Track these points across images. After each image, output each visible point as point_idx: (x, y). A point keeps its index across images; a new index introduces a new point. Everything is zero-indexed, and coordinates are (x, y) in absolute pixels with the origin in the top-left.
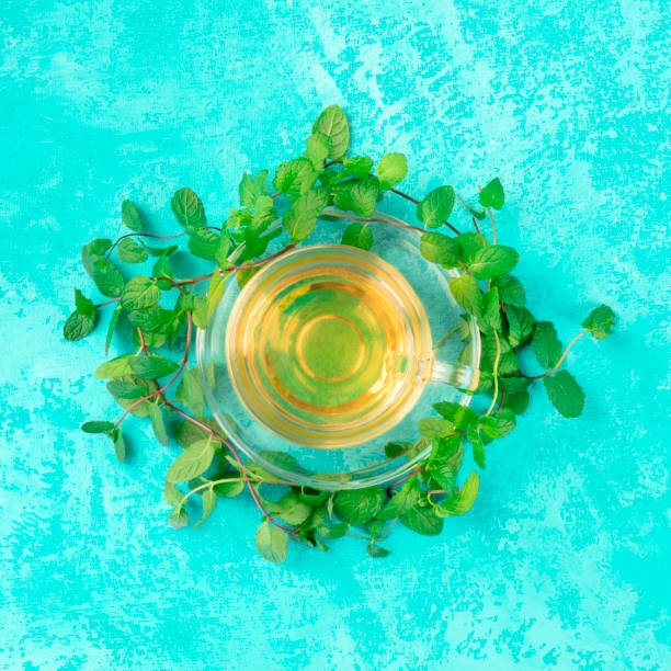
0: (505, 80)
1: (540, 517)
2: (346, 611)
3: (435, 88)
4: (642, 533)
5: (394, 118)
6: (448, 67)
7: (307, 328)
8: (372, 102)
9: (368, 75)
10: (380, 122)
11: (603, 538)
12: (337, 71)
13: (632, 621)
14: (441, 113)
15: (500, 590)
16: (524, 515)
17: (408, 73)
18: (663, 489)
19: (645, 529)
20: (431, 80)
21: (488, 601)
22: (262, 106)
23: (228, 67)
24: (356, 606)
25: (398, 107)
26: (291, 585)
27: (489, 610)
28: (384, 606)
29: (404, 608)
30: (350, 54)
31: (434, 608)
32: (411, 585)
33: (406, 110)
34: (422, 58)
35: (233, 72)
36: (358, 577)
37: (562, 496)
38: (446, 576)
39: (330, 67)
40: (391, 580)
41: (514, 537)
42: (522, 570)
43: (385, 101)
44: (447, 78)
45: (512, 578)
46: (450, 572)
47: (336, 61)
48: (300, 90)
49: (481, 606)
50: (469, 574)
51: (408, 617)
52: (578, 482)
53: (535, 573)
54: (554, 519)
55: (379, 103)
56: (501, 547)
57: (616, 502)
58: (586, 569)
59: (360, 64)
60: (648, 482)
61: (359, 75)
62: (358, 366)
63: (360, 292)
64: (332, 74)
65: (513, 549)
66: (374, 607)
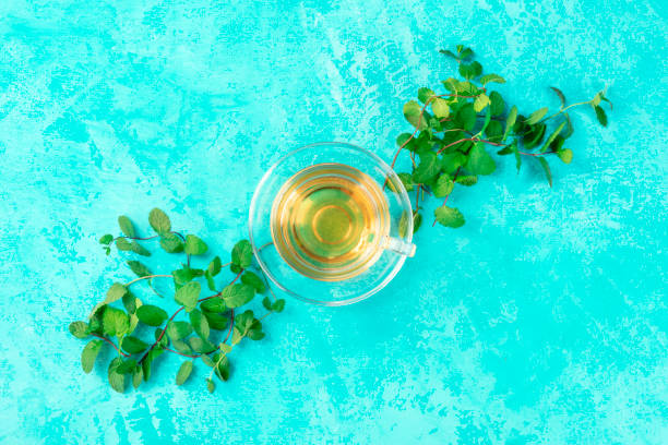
0: (437, 76)
1: (442, 330)
2: (326, 377)
3: (396, 78)
4: (502, 343)
5: (371, 95)
6: (404, 67)
7: (319, 212)
8: (360, 84)
9: (358, 69)
10: (363, 96)
11: (478, 344)
12: (341, 65)
13: (491, 393)
14: (398, 93)
15: (416, 371)
16: (433, 328)
17: (382, 69)
18: (515, 318)
19: (502, 341)
20: (394, 74)
21: (409, 377)
22: (296, 82)
23: (278, 59)
24: (332, 375)
25: (374, 88)
26: (295, 360)
27: (409, 382)
28: (348, 375)
29: (359, 378)
30: (349, 56)
31: (377, 379)
32: (364, 365)
33: (379, 90)
34: (390, 61)
35: (280, 62)
36: (334, 358)
37: (455, 319)
38: (385, 361)
39: (337, 63)
40: (353, 361)
41: (426, 341)
42: (430, 360)
43: (367, 84)
44: (403, 73)
45: (423, 365)
46: (387, 359)
47: (340, 59)
48: (318, 75)
49: (404, 380)
50: (399, 361)
51: (361, 383)
52: (465, 311)
53: (437, 363)
54: (450, 332)
55: (363, 85)
56: (418, 346)
57: (486, 324)
58: (467, 362)
59: (354, 62)
60: (506, 314)
61: (353, 68)
62: (347, 235)
63: (351, 193)
64: (337, 67)
65: (425, 348)
66: (342, 376)
